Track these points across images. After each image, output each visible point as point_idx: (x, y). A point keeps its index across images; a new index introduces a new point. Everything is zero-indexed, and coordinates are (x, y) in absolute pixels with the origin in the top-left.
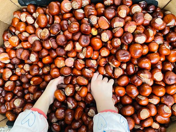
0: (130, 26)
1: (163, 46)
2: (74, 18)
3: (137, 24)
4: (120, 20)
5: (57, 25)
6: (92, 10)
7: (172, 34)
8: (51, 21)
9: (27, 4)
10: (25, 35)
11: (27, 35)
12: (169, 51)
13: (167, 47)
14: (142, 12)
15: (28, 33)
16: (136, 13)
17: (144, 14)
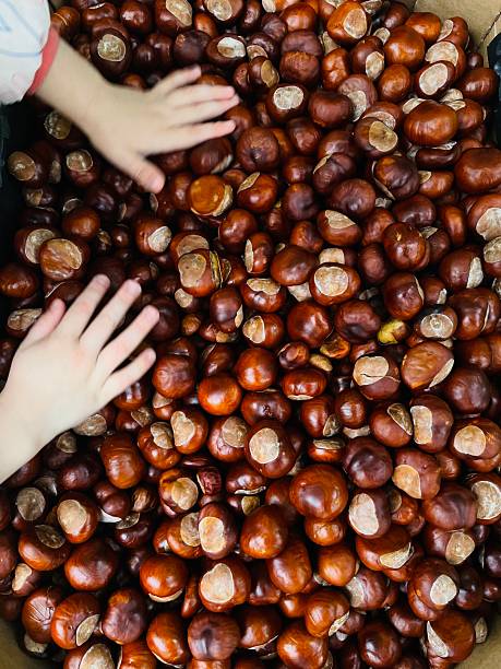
0: (421, 475)
1: (340, 609)
2: (444, 250)
3: (427, 502)
4: (443, 431)
5: (415, 183)
6: (478, 317)
7: (393, 647)
8: (433, 157)
9: (496, 67)
10: (374, 62)
11: (372, 69)
12: (323, 633)
13: (338, 625)
14: (478, 522)
15: (382, 73)
16: (474, 499)
17: (472, 531)
